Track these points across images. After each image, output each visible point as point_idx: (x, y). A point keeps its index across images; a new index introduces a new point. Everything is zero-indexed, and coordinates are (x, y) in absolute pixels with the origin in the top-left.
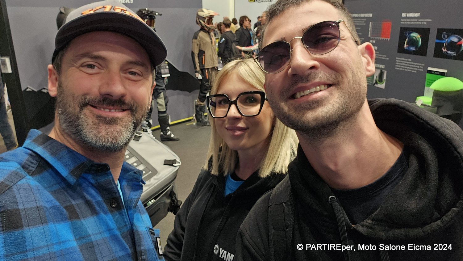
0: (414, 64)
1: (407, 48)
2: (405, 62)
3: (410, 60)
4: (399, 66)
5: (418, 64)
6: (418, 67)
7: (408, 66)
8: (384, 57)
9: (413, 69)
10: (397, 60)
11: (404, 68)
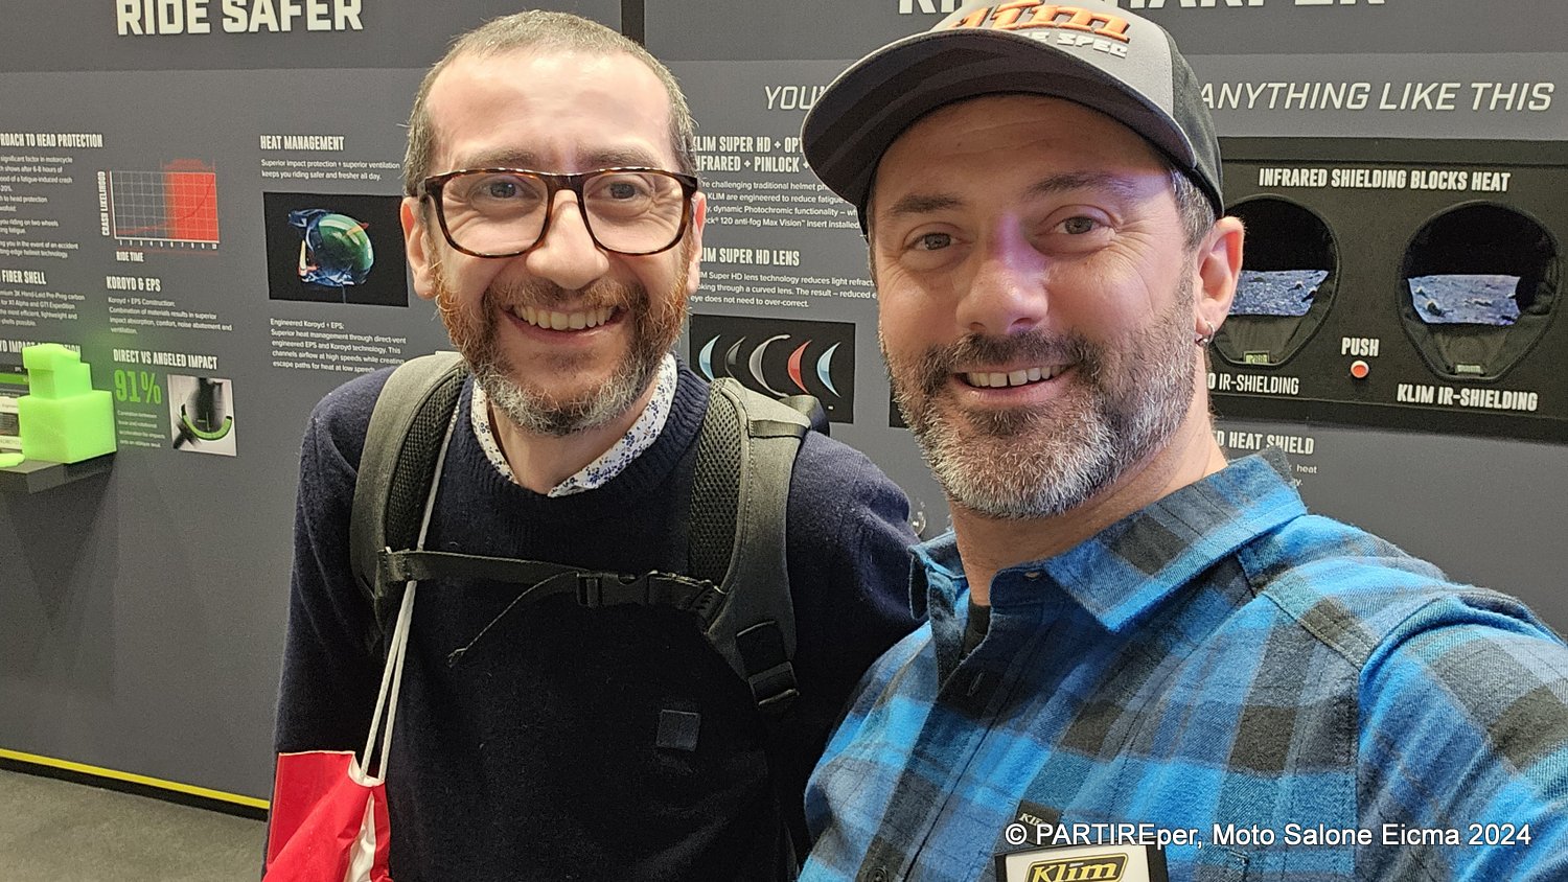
0: (360, 338)
1: (315, 278)
2: (318, 335)
3: (334, 325)
4: (293, 354)
5: (377, 339)
6: (382, 351)
7: (332, 352)
9: (358, 359)
10: (277, 328)
11: (318, 361)
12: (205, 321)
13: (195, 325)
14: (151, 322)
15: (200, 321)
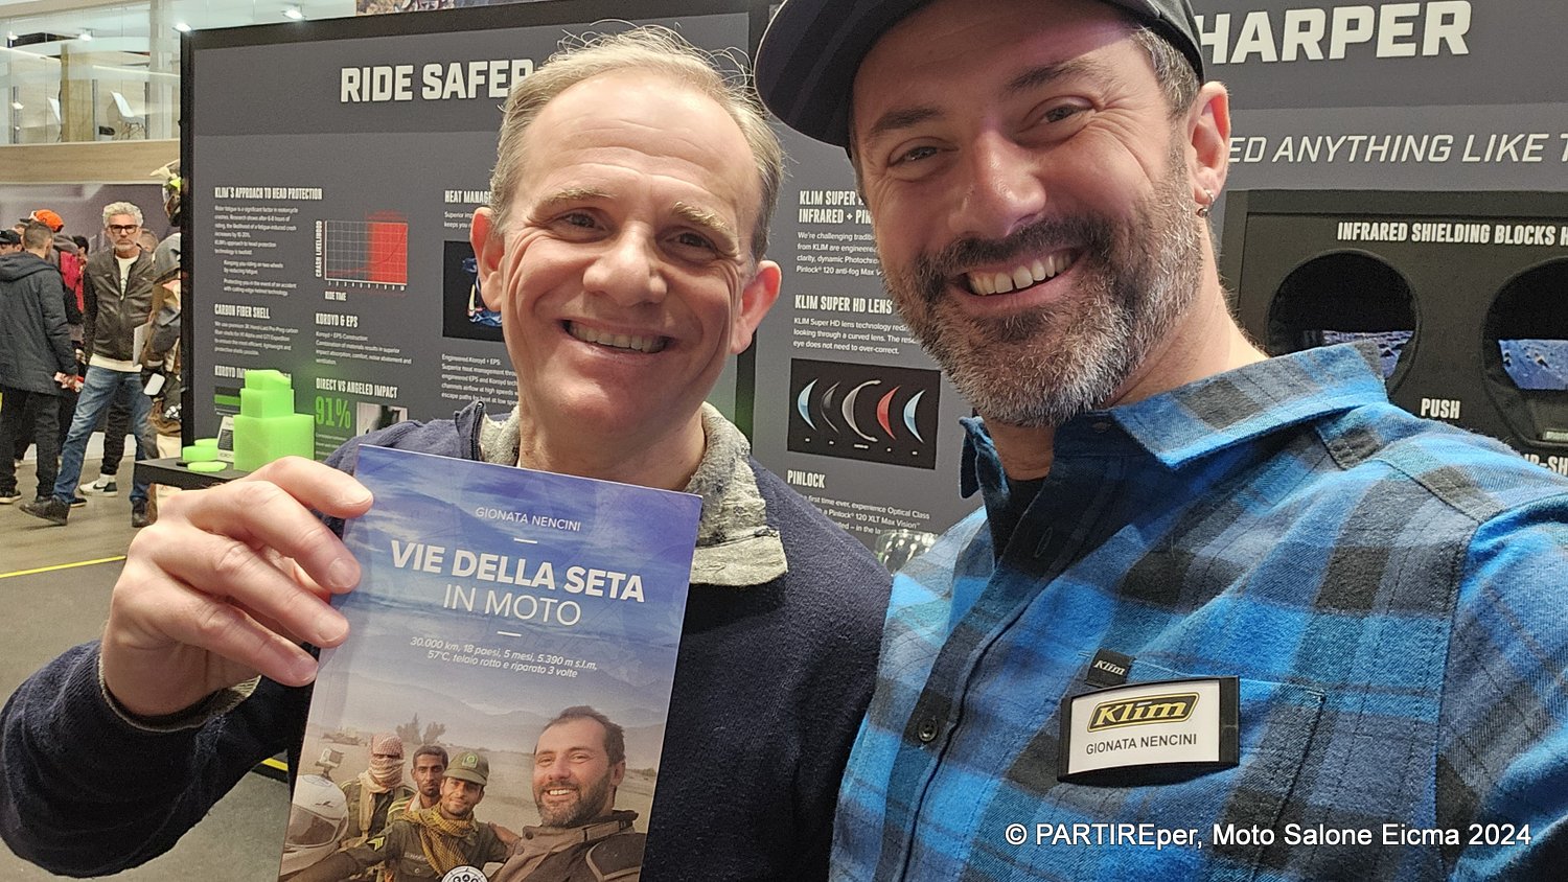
1: (481, 318)
2: (480, 371)
3: (493, 362)
4: (459, 387)
7: (490, 386)
8: (393, 355)
10: (447, 363)
11: (478, 394)
12: (390, 355)
13: (383, 359)
14: (349, 355)
15: (387, 355)
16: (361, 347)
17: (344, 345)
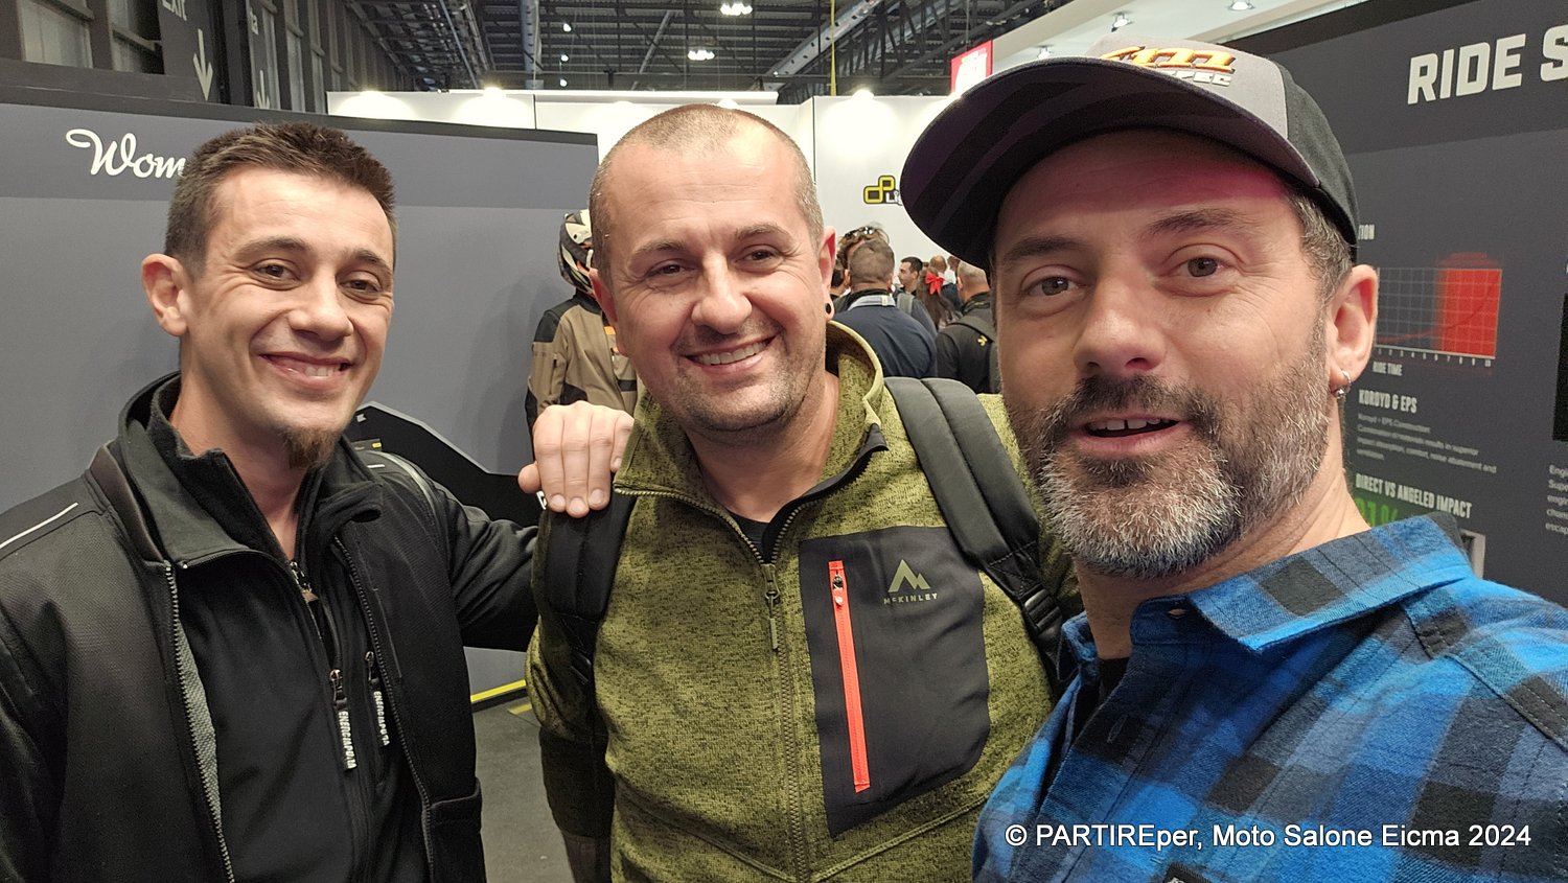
8: (1468, 458)
10: (1558, 479)
12: (1464, 457)
13: (1452, 460)
14: (1400, 449)
15: (1458, 456)
16: (1419, 441)
17: (1395, 435)
